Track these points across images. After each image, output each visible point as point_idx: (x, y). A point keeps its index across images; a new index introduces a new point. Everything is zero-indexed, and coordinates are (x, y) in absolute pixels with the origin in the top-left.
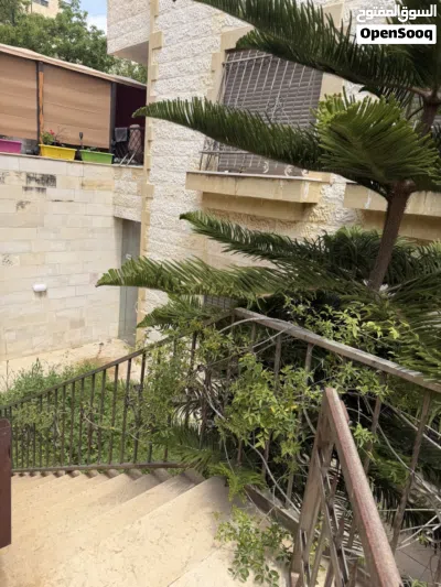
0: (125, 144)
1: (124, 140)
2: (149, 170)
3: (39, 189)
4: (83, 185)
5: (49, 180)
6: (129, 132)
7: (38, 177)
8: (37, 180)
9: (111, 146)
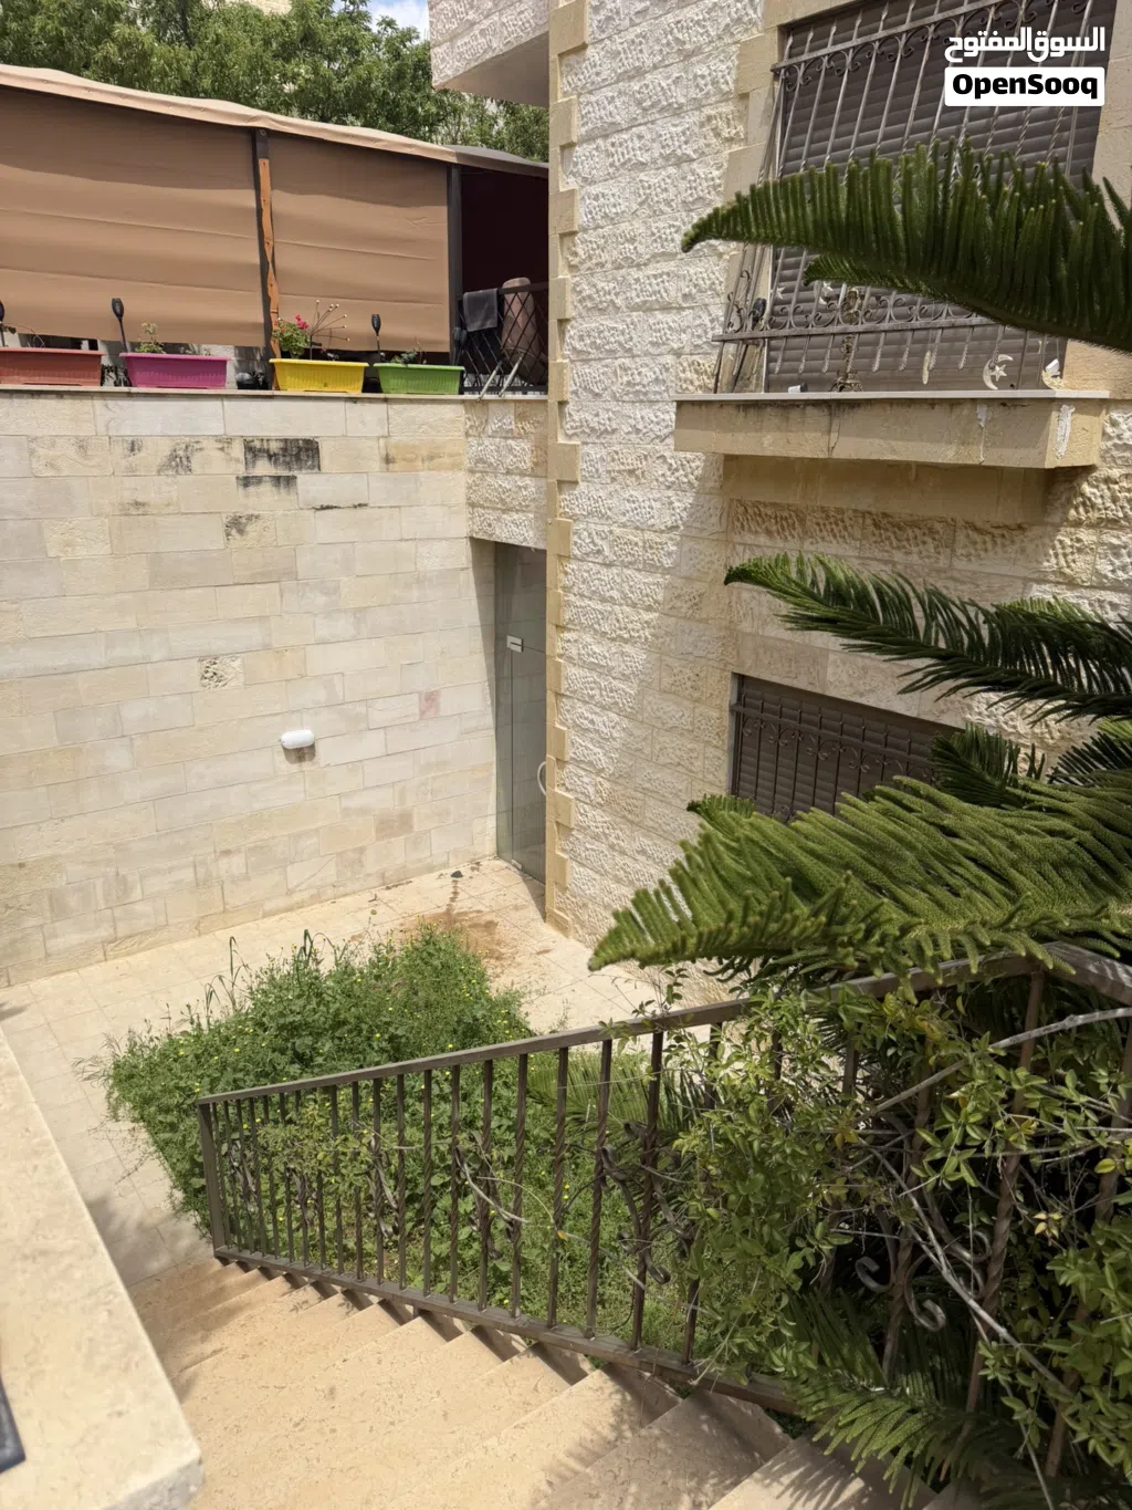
0: (493, 335)
1: (489, 324)
2: (562, 404)
3: (277, 480)
4: (388, 460)
5: (303, 452)
6: (501, 300)
7: (274, 447)
8: (271, 456)
9: (456, 343)
